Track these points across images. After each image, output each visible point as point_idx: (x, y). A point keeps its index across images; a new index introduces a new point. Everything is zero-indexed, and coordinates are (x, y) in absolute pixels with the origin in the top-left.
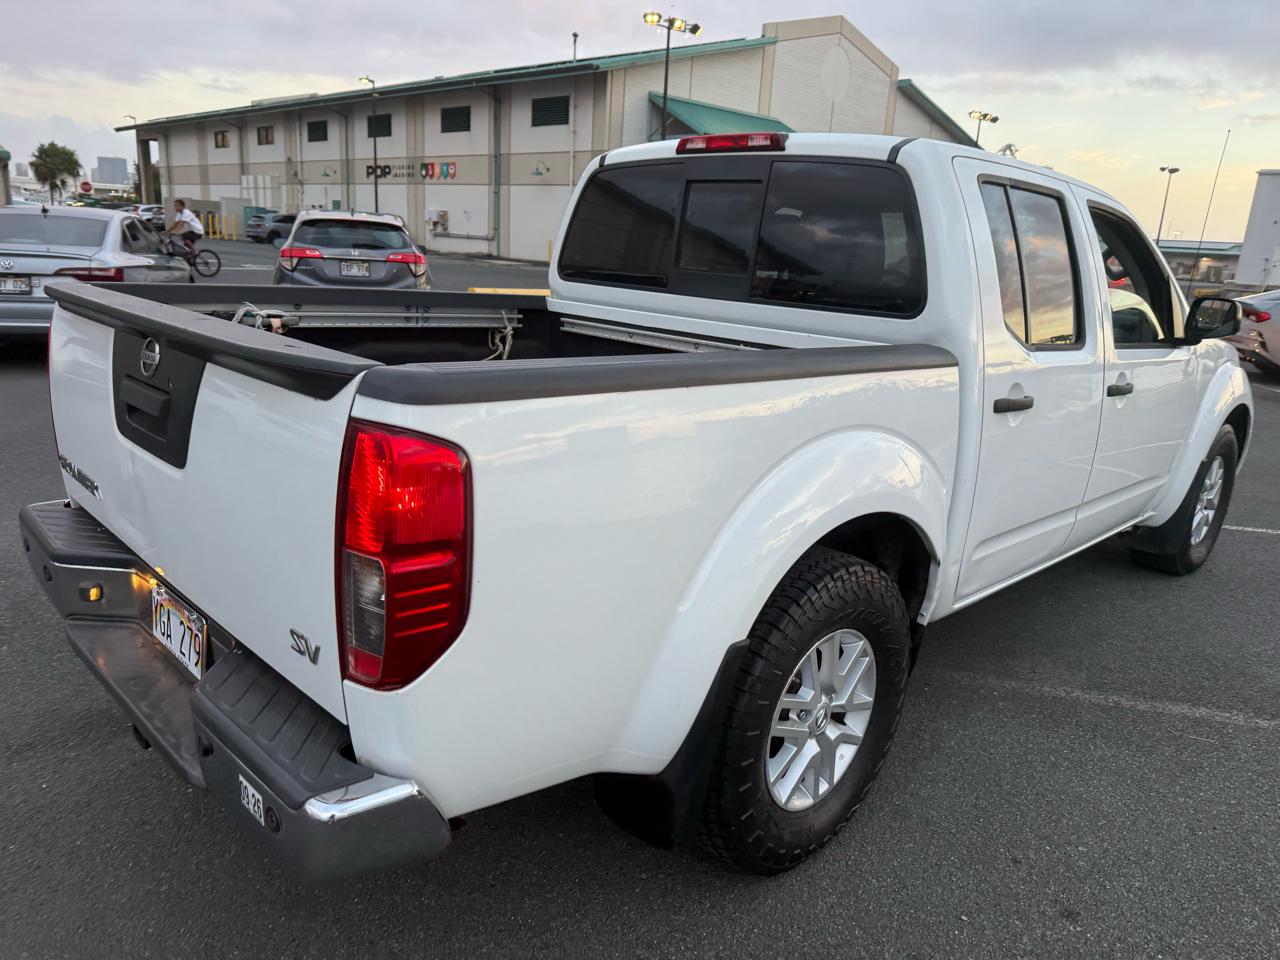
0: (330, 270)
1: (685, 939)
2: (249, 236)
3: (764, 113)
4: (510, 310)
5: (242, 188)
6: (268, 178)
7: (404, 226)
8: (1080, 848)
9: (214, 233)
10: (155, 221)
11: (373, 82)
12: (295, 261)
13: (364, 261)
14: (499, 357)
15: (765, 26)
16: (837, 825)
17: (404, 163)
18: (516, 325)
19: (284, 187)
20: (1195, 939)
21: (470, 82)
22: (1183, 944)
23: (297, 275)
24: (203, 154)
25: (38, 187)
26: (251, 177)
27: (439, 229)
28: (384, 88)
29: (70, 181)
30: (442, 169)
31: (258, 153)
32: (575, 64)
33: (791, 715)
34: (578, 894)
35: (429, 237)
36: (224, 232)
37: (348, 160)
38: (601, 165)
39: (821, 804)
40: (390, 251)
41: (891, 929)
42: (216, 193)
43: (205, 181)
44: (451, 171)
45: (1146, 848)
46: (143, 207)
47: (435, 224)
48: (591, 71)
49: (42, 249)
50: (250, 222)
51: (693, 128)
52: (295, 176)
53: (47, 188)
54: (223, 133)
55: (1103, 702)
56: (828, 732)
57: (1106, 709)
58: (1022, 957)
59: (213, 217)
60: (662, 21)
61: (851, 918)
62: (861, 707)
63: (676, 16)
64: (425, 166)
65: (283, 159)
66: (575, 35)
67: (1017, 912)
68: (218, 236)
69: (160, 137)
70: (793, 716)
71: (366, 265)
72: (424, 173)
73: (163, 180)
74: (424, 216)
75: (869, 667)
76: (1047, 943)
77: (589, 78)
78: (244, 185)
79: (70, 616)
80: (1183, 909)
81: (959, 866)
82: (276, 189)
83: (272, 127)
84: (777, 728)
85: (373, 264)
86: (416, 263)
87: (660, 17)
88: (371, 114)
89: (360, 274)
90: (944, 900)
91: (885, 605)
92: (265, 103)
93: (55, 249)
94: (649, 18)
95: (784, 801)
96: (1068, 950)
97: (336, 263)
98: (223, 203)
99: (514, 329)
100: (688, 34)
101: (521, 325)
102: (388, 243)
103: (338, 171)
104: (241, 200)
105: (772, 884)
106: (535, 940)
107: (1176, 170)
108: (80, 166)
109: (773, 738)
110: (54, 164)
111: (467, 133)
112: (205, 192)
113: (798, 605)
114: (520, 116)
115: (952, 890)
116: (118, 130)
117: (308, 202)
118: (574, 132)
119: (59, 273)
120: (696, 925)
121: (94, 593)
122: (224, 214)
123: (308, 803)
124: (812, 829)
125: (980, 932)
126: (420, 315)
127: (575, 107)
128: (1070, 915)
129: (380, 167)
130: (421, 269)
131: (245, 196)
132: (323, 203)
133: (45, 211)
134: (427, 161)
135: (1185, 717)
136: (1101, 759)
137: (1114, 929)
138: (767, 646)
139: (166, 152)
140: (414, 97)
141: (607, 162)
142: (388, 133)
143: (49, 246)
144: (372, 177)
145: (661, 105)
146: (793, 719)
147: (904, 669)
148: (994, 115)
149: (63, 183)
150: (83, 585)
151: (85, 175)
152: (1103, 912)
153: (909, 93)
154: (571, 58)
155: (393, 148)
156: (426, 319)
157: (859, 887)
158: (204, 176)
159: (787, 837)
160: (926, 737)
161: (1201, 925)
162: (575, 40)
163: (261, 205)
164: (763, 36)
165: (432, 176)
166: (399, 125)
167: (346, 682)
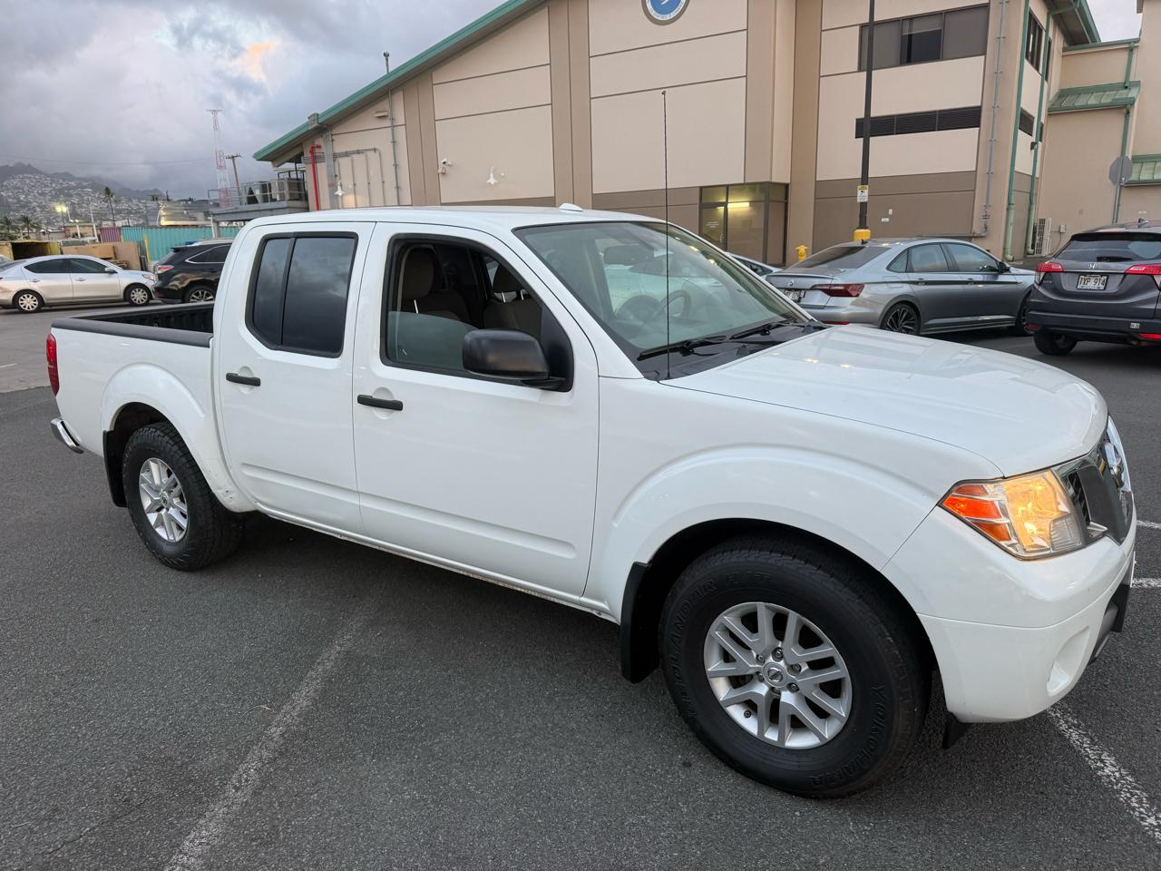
0: (1069, 284)
12: (1042, 275)
13: (1102, 274)
23: (1040, 289)
71: (1105, 278)
85: (1112, 277)
89: (1097, 287)
97: (1076, 276)
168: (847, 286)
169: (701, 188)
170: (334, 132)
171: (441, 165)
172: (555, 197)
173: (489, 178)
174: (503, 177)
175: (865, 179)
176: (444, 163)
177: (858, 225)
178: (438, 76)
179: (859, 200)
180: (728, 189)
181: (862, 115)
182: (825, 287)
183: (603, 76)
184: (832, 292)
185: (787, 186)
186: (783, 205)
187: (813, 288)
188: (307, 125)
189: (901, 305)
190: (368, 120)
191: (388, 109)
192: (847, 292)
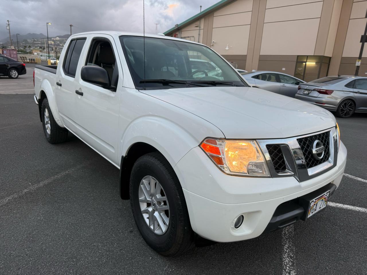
168: (327, 90)
169: (298, 56)
170: (182, 30)
171: (212, 43)
172: (247, 55)
173: (226, 47)
174: (231, 47)
175: (360, 58)
176: (213, 42)
177: (354, 74)
178: (216, 14)
179: (356, 65)
180: (307, 57)
181: (363, 34)
182: (318, 90)
183: (269, 16)
184: (320, 92)
185: (330, 58)
186: (327, 65)
187: (314, 90)
188: (174, 28)
189: (348, 100)
190: (193, 27)
191: (199, 24)
192: (326, 92)
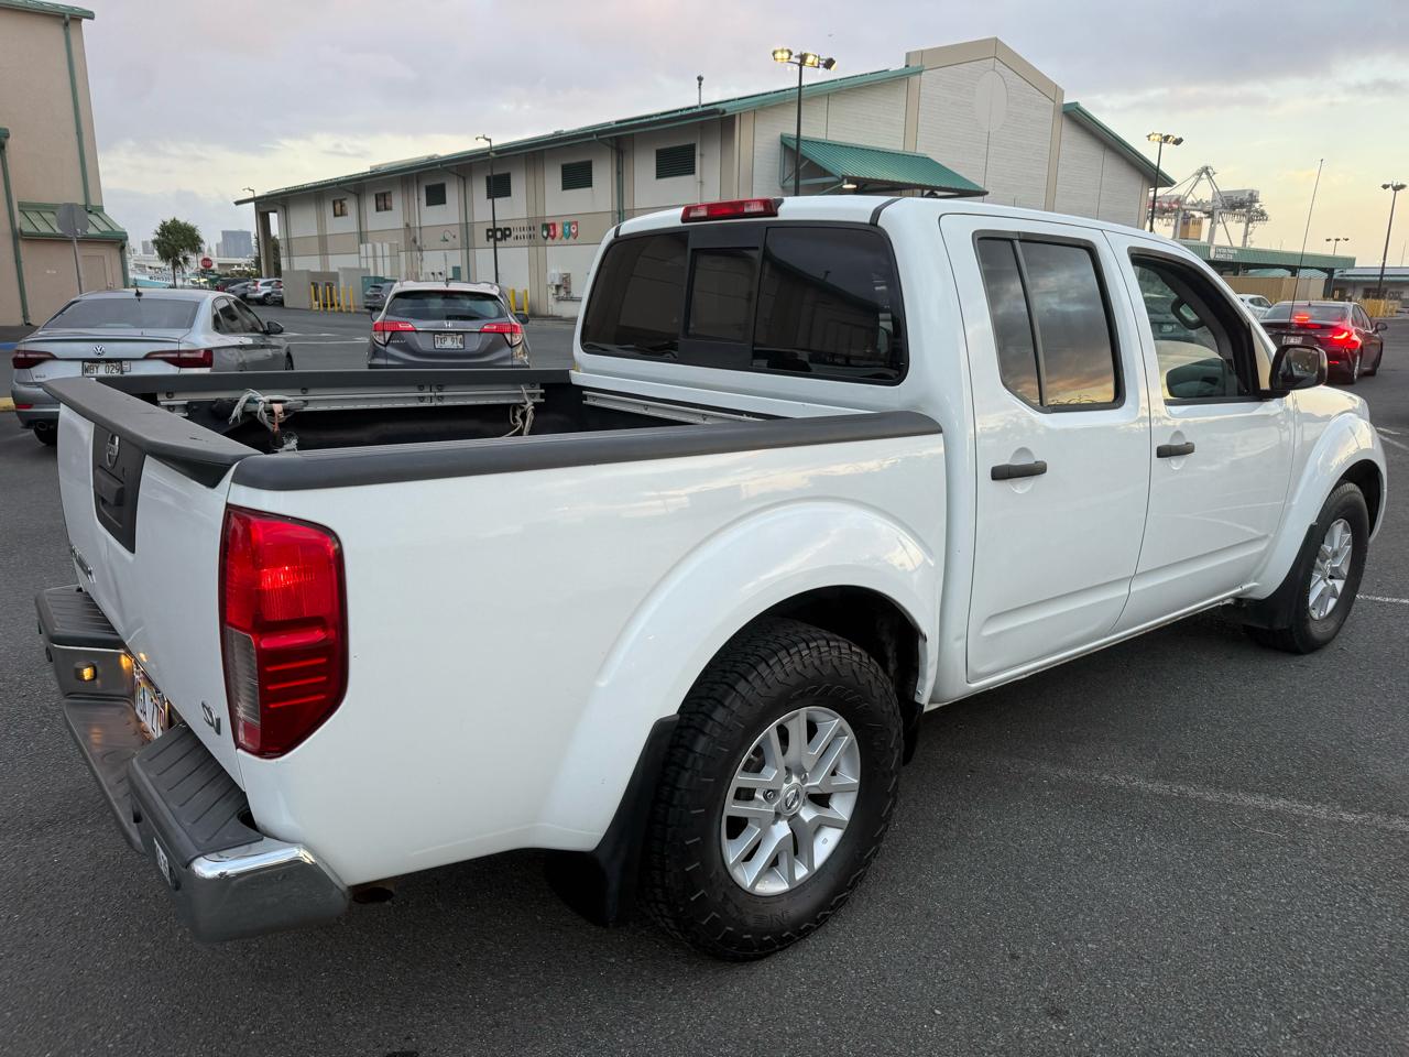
0: (424, 344)
1: (638, 1023)
2: (367, 307)
3: (910, 150)
4: (532, 385)
5: (360, 258)
6: (386, 246)
7: (500, 294)
8: (1090, 945)
9: (332, 305)
10: (273, 295)
11: (490, 140)
12: (388, 335)
13: (458, 333)
14: (520, 433)
15: (908, 55)
16: (817, 913)
17: (525, 224)
18: (538, 400)
19: (403, 254)
20: (1190, 1042)
21: (591, 135)
22: (1174, 1047)
23: (390, 349)
24: (321, 223)
25: (162, 264)
26: (369, 246)
27: (562, 293)
28: (502, 146)
29: (192, 257)
30: (563, 229)
31: (376, 220)
32: (700, 109)
33: (756, 795)
34: (541, 976)
35: (551, 301)
36: (342, 304)
37: (467, 223)
38: (616, 235)
39: (797, 890)
40: (487, 321)
41: (856, 1020)
42: (336, 263)
43: (324, 252)
44: (574, 231)
45: (1165, 947)
46: (261, 281)
47: (558, 287)
48: (717, 116)
49: (135, 333)
50: (368, 293)
51: (830, 170)
52: (413, 242)
53: (170, 266)
54: (341, 201)
55: (1167, 792)
56: (802, 814)
57: (1165, 799)
58: (990, 1054)
59: (331, 289)
60: (792, 57)
61: (816, 1008)
62: (844, 790)
63: (808, 52)
64: (546, 227)
65: (402, 226)
66: (700, 79)
67: (999, 1008)
68: (336, 308)
69: (279, 211)
70: (758, 795)
71: (460, 336)
72: (545, 234)
73: (283, 252)
74: (546, 279)
75: (850, 747)
76: (1022, 1040)
77: (716, 123)
78: (363, 254)
79: (68, 695)
80: (1187, 1011)
81: (949, 959)
82: (394, 256)
83: (390, 192)
84: (733, 808)
85: (467, 336)
86: (511, 333)
87: (791, 53)
88: (489, 174)
89: (455, 346)
90: (922, 993)
91: (859, 683)
92: (383, 168)
93: (150, 333)
94: (779, 55)
95: (749, 884)
96: (1043, 1048)
97: (431, 335)
98: (341, 273)
99: (535, 404)
100: (822, 70)
101: (543, 400)
102: (483, 313)
103: (458, 236)
104: (360, 269)
105: (742, 971)
106: (487, 1018)
107: (1402, 187)
108: (202, 242)
109: (729, 818)
110: (176, 241)
111: (589, 189)
112: (324, 263)
113: (747, 681)
114: (644, 168)
115: (934, 984)
116: (238, 203)
117: (427, 269)
118: (701, 182)
119: (148, 357)
120: (653, 1010)
121: (87, 673)
122: (342, 285)
123: (197, 860)
124: (785, 917)
125: (951, 1027)
126: (432, 394)
127: (701, 155)
128: (1056, 1013)
129: (500, 229)
130: (517, 339)
131: (364, 266)
132: (442, 270)
133: (138, 294)
134: (548, 221)
135: (1258, 809)
136: (1145, 853)
137: (1101, 1029)
138: (711, 723)
139: (286, 225)
140: (533, 154)
141: (621, 233)
142: (507, 193)
143: (144, 330)
144: (492, 240)
145: (795, 148)
146: (759, 800)
147: (892, 751)
148: (1177, 137)
149: (185, 259)
150: (78, 665)
151: (210, 250)
152: (1093, 1012)
153: (1077, 118)
154: (696, 103)
155: (512, 209)
156: (441, 398)
157: (835, 978)
158: (323, 246)
159: (751, 921)
160: (954, 827)
161: (1203, 1028)
162: (700, 84)
163: (381, 274)
164: (907, 66)
165: (553, 237)
166: (518, 184)
167: (239, 751)
187: (150, 357)
